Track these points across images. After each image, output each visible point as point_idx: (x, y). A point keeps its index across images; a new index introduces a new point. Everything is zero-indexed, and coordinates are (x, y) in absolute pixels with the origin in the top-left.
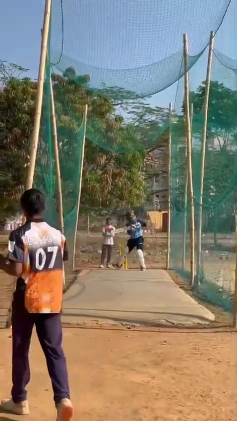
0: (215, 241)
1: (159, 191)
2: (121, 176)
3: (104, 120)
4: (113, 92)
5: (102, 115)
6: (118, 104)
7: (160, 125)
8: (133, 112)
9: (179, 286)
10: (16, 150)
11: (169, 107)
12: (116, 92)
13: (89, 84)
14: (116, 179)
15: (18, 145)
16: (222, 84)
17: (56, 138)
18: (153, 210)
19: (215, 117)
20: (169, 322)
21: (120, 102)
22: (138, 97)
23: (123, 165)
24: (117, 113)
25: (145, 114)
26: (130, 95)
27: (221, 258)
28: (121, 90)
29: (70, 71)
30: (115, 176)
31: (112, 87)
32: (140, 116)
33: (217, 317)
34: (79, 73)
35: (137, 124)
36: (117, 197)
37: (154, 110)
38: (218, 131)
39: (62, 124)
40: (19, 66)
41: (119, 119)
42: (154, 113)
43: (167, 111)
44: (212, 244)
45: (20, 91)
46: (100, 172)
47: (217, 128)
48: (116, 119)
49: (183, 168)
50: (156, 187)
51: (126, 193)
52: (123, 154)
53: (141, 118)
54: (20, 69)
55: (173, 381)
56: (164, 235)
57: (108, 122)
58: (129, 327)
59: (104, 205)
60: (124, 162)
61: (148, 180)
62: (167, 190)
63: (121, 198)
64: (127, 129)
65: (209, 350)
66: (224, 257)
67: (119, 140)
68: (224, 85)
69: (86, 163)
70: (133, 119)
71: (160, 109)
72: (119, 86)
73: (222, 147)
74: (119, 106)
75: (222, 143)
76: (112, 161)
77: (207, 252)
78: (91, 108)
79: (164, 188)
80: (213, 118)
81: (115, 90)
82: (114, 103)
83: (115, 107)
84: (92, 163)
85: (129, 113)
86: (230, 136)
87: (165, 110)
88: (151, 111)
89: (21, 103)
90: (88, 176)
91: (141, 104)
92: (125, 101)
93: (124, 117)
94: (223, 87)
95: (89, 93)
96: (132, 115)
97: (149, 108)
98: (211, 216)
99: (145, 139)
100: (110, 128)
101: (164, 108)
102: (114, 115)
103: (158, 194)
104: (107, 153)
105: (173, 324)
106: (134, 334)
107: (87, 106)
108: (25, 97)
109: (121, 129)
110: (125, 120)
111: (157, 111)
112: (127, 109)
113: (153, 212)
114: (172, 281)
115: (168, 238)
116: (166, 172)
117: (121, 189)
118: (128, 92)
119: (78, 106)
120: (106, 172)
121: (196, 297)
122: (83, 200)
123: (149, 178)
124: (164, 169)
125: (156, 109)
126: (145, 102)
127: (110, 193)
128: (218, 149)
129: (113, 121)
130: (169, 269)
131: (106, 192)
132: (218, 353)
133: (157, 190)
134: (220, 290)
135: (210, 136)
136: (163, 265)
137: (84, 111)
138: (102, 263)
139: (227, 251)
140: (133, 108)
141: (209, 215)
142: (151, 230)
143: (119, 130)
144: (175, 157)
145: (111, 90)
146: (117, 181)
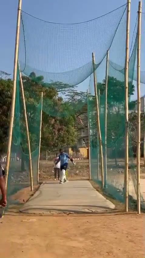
0: (116, 164)
1: (85, 137)
2: (62, 130)
3: (52, 100)
4: (56, 84)
5: (51, 97)
6: (60, 91)
7: (83, 102)
8: (68, 95)
9: (95, 189)
10: (5, 118)
11: (87, 92)
12: (58, 84)
13: (43, 81)
14: (60, 131)
15: (5, 115)
16: (116, 78)
17: (25, 111)
18: (82, 147)
19: (113, 96)
20: (90, 210)
21: (61, 90)
22: (70, 86)
23: (63, 124)
24: (59, 96)
25: (75, 96)
26: (66, 86)
27: (119, 173)
28: (61, 83)
29: (33, 74)
30: (59, 130)
31: (56, 82)
32: (72, 97)
33: (116, 206)
34: (37, 75)
35: (71, 101)
36: (61, 141)
37: (79, 93)
38: (115, 103)
39: (29, 103)
40: (5, 73)
41: (60, 99)
42: (79, 95)
43: (86, 94)
44: (114, 165)
45: (6, 86)
46: (51, 128)
47: (114, 102)
48: (58, 99)
49: (96, 124)
50: (83, 135)
51: (65, 139)
52: (63, 118)
53: (72, 98)
54: (6, 74)
55: (92, 244)
56: (87, 161)
57: (54, 101)
58: (67, 214)
59: (54, 146)
60: (64, 122)
61: (79, 131)
62: (88, 136)
63: (63, 141)
64: (65, 104)
65: (111, 225)
66: (120, 172)
67: (61, 110)
68: (116, 79)
69: (44, 124)
70: (68, 99)
71: (82, 93)
72: (60, 81)
73: (117, 112)
74: (60, 92)
75: (117, 110)
76: (58, 122)
77: (111, 169)
78: (45, 94)
79: (87, 136)
80: (112, 97)
81: (58, 83)
82: (58, 91)
83: (58, 93)
84: (47, 123)
85: (66, 96)
86: (121, 106)
87: (85, 93)
88: (77, 94)
89: (7, 93)
90: (45, 131)
91: (72, 90)
92: (63, 89)
93: (63, 98)
94: (116, 80)
95: (44, 85)
96: (67, 97)
97: (76, 92)
98: (113, 149)
99: (75, 109)
100: (55, 104)
101: (85, 92)
102: (58, 97)
103: (84, 138)
104: (54, 118)
105: (92, 211)
106: (71, 218)
107: (42, 92)
108: (9, 89)
109: (62, 104)
110: (64, 100)
111: (81, 94)
112: (65, 94)
113: (82, 148)
114: (92, 187)
115: (89, 162)
116: (87, 127)
117: (63, 137)
118: (65, 85)
119: (37, 93)
120: (54, 128)
121: (105, 195)
122: (43, 143)
123: (79, 130)
124: (86, 125)
125: (81, 93)
126: (75, 90)
127: (57, 139)
128: (115, 113)
129: (57, 100)
130: (91, 180)
131: (55, 139)
132: (117, 227)
133: (83, 137)
134: (118, 191)
135: (110, 106)
136: (87, 178)
137: (41, 95)
138: (55, 178)
139: (122, 168)
140: (68, 93)
141: (112, 149)
142: (81, 158)
143: (61, 105)
144: (92, 119)
145: (55, 84)
146: (60, 132)
